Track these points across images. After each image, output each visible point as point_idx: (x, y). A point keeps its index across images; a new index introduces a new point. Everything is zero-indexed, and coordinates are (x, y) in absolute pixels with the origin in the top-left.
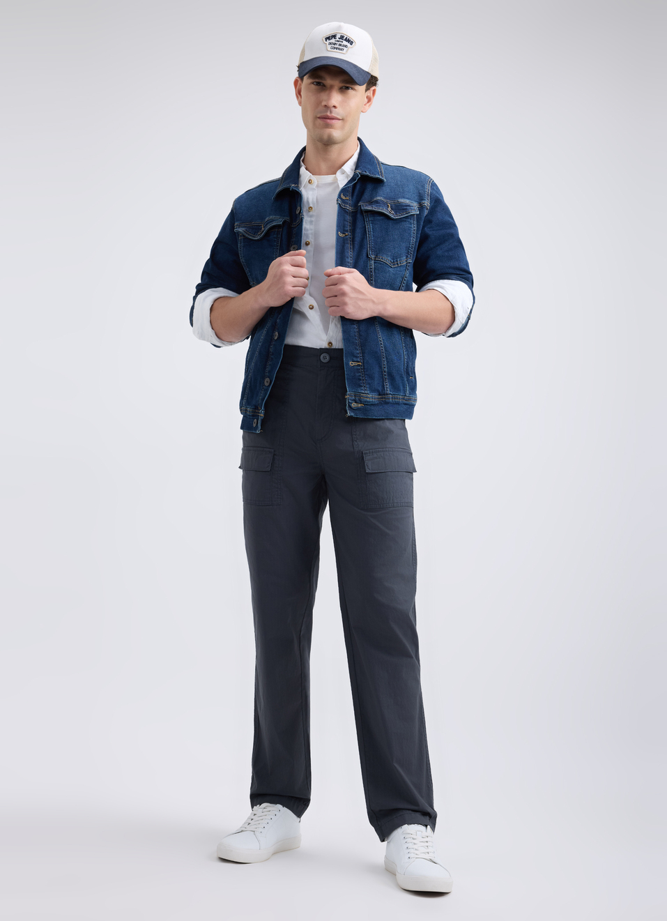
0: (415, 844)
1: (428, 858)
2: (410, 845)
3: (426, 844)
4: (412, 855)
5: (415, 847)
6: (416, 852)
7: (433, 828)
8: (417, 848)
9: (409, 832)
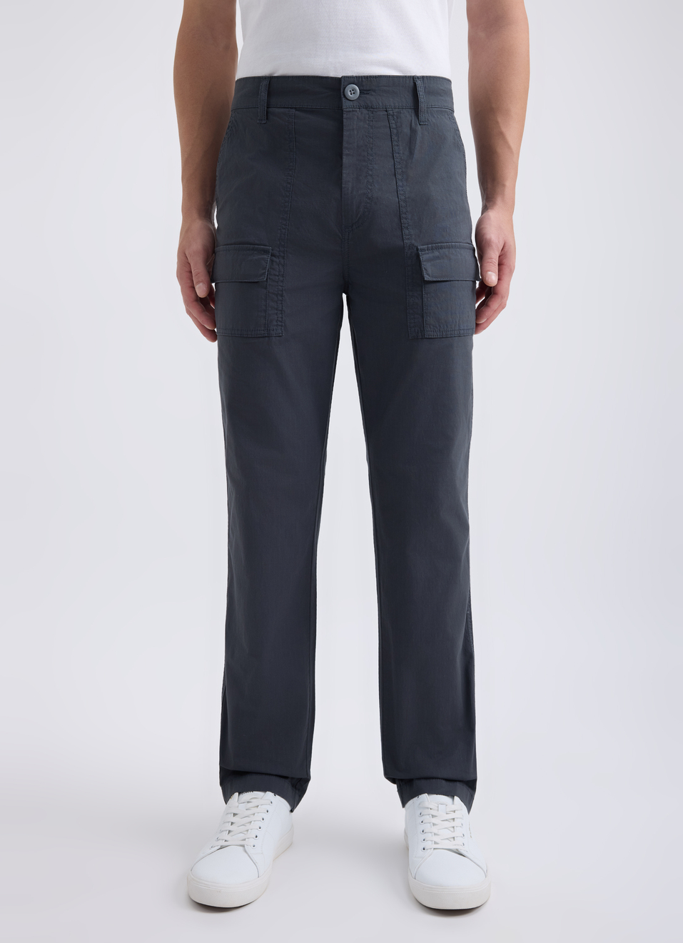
0: (434, 824)
1: (453, 847)
2: (427, 827)
3: (452, 824)
4: (428, 844)
5: (435, 830)
6: (436, 839)
7: (468, 802)
8: (436, 832)
9: (427, 804)
